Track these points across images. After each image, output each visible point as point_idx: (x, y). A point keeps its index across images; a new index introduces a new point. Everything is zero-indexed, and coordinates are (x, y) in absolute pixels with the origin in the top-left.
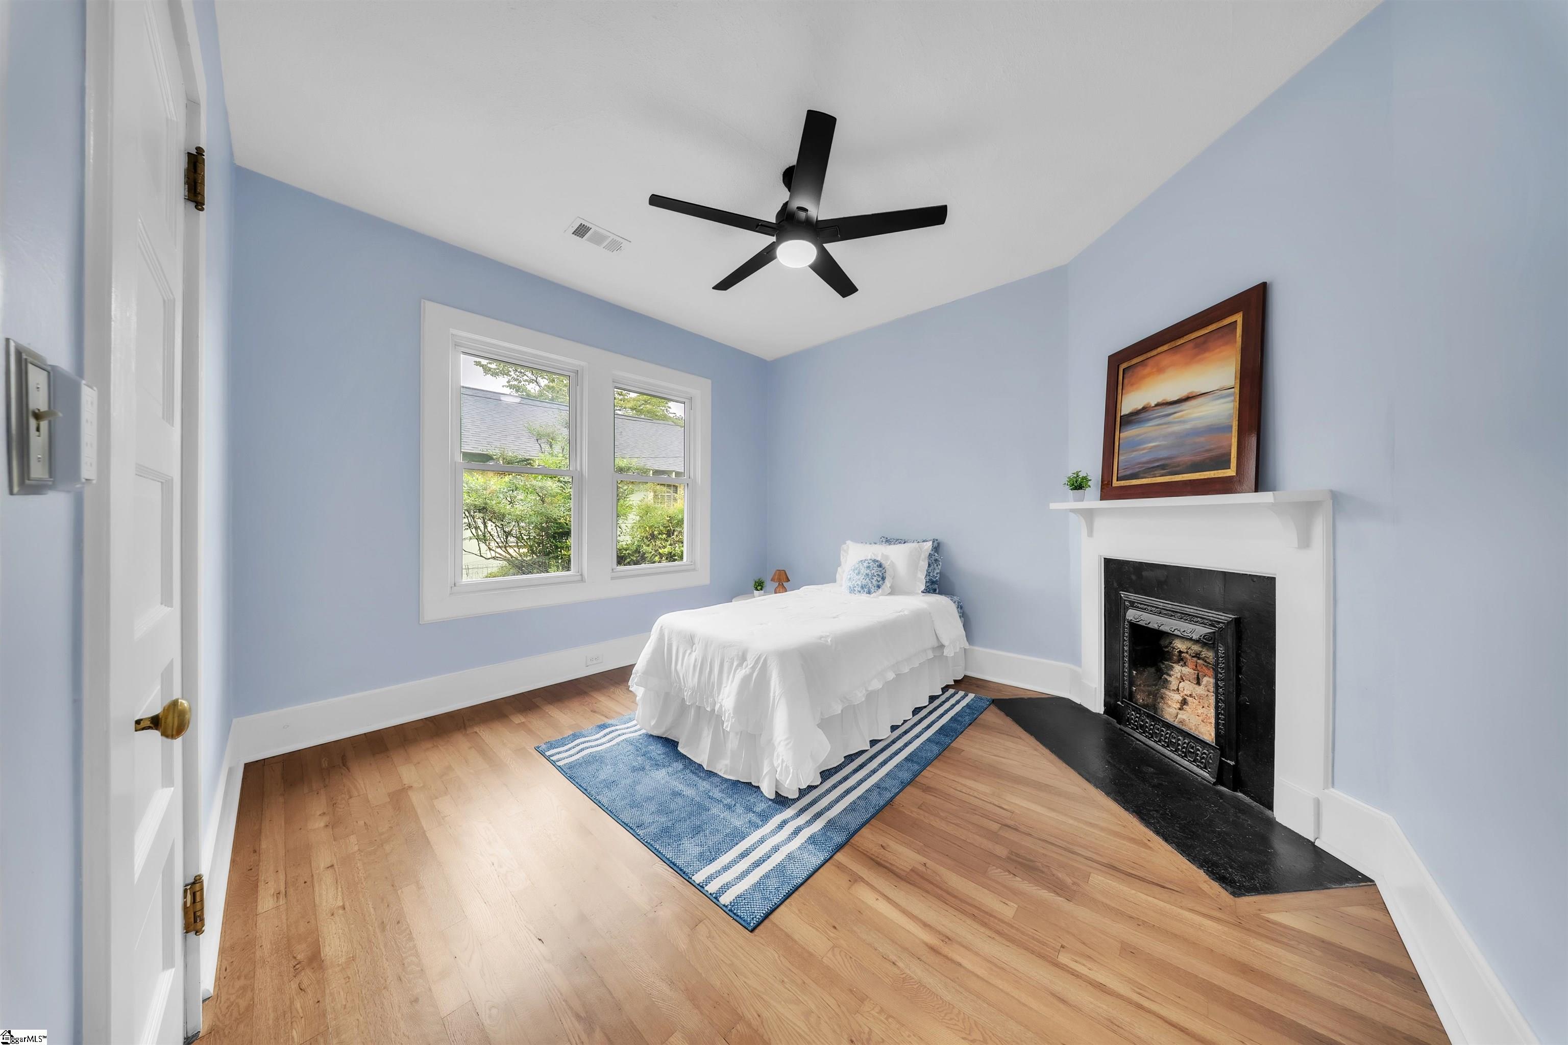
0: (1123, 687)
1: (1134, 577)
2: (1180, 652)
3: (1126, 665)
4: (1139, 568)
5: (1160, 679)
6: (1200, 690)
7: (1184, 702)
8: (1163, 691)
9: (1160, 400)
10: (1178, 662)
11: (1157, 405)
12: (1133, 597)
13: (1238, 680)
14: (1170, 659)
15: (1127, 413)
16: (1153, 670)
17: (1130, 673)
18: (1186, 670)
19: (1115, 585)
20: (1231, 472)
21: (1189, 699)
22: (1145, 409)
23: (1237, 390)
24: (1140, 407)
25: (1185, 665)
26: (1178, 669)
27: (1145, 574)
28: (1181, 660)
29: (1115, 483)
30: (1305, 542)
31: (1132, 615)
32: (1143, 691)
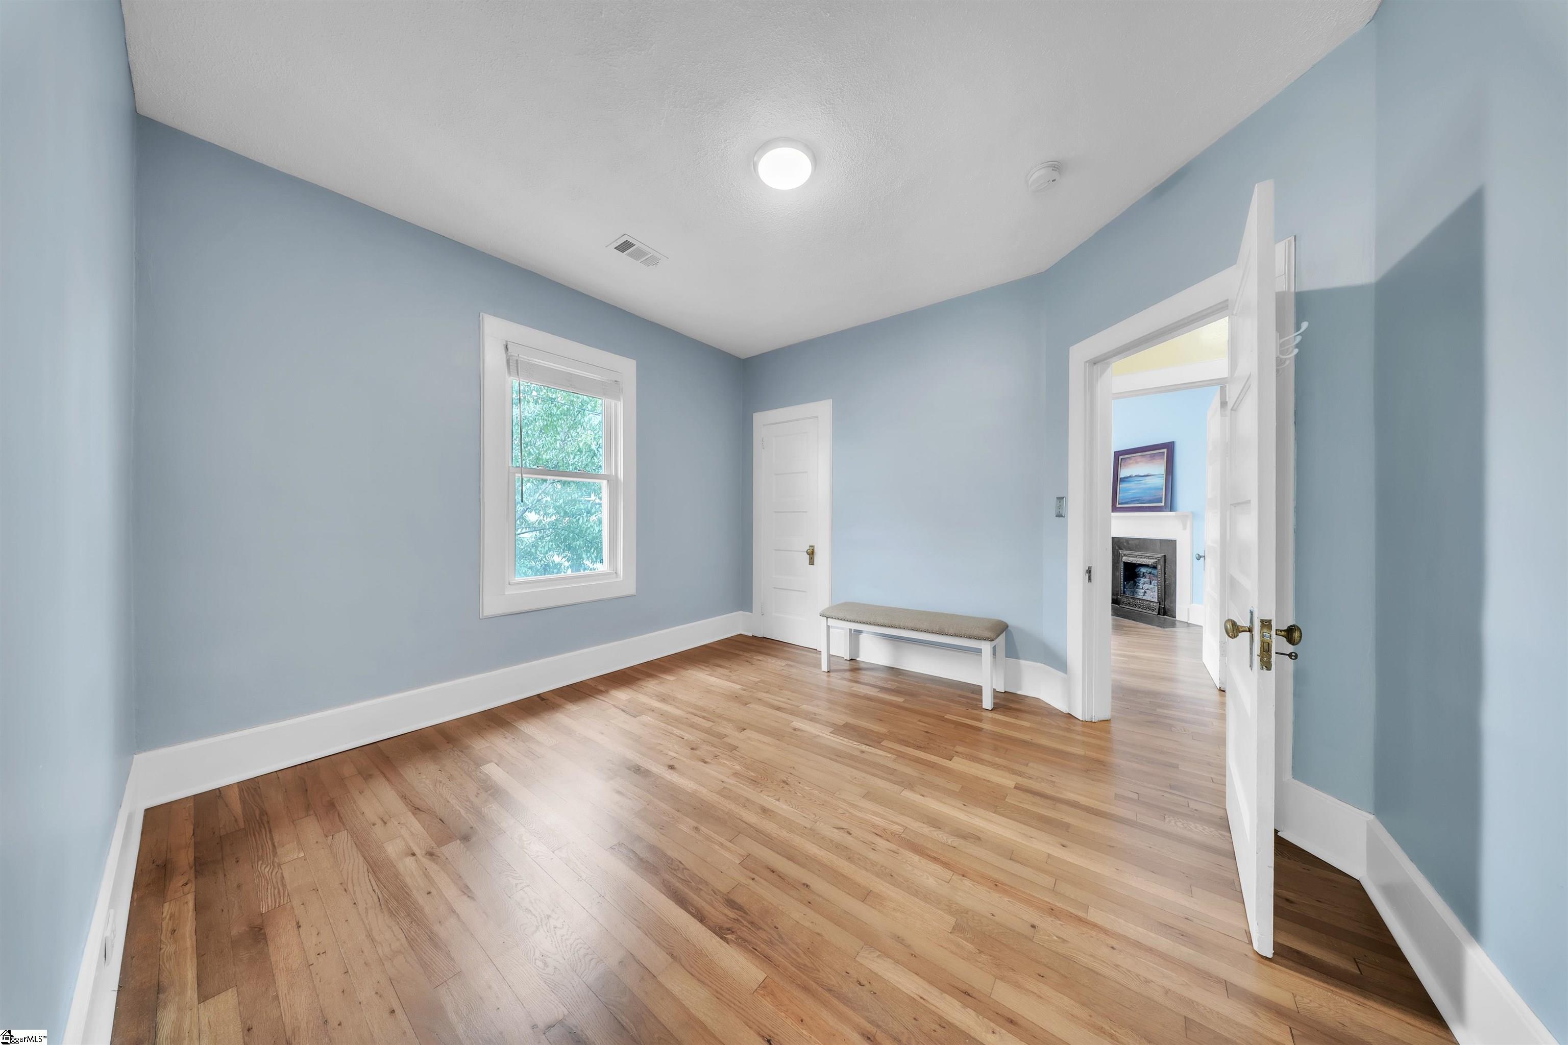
0: (1121, 590)
1: (1125, 544)
2: (1144, 573)
3: (1122, 580)
4: (1128, 540)
5: (1135, 585)
6: (1152, 586)
7: (1145, 592)
8: (1136, 590)
9: (1137, 474)
10: (1142, 577)
11: (1136, 476)
12: (1125, 552)
13: (1165, 577)
14: (1139, 577)
15: (1123, 477)
16: (1132, 582)
17: (1124, 583)
18: (1146, 580)
19: (1117, 548)
20: (1163, 504)
21: (1147, 591)
22: (1130, 477)
23: (1165, 476)
24: (1129, 476)
25: (1145, 578)
26: (1142, 580)
27: (1130, 542)
28: (1144, 576)
29: (1118, 506)
30: (1185, 528)
31: (1125, 559)
32: (1129, 591)
